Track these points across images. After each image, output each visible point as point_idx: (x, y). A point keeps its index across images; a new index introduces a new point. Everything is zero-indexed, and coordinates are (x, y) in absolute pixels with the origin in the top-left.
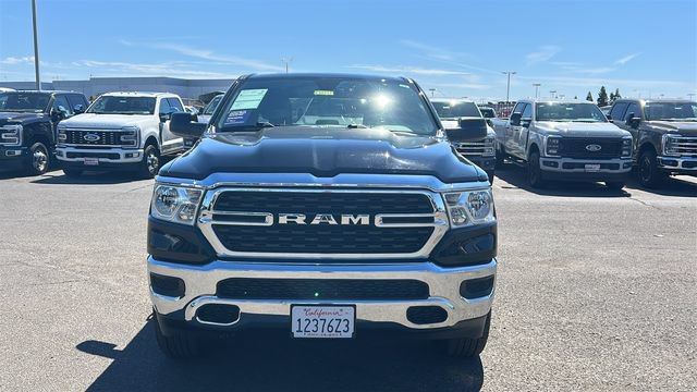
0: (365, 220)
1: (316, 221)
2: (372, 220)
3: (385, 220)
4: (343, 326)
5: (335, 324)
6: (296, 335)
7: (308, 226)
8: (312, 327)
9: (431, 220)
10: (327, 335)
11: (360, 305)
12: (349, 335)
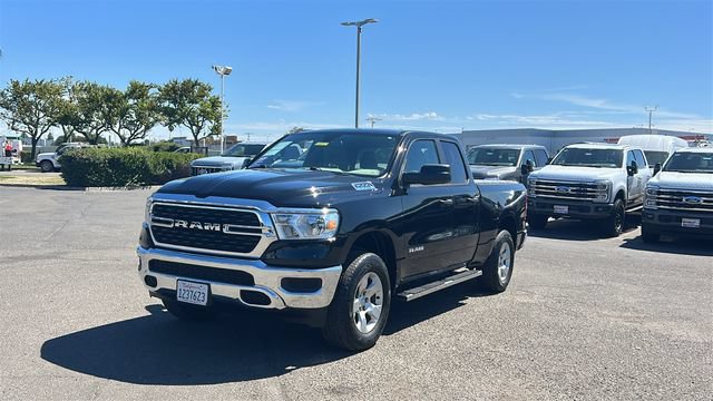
0: (218, 229)
1: (192, 226)
2: (221, 228)
3: (231, 229)
4: (201, 298)
5: (197, 295)
6: (179, 299)
7: (188, 229)
8: (186, 296)
9: (260, 231)
10: (192, 302)
11: (213, 285)
12: (204, 304)
